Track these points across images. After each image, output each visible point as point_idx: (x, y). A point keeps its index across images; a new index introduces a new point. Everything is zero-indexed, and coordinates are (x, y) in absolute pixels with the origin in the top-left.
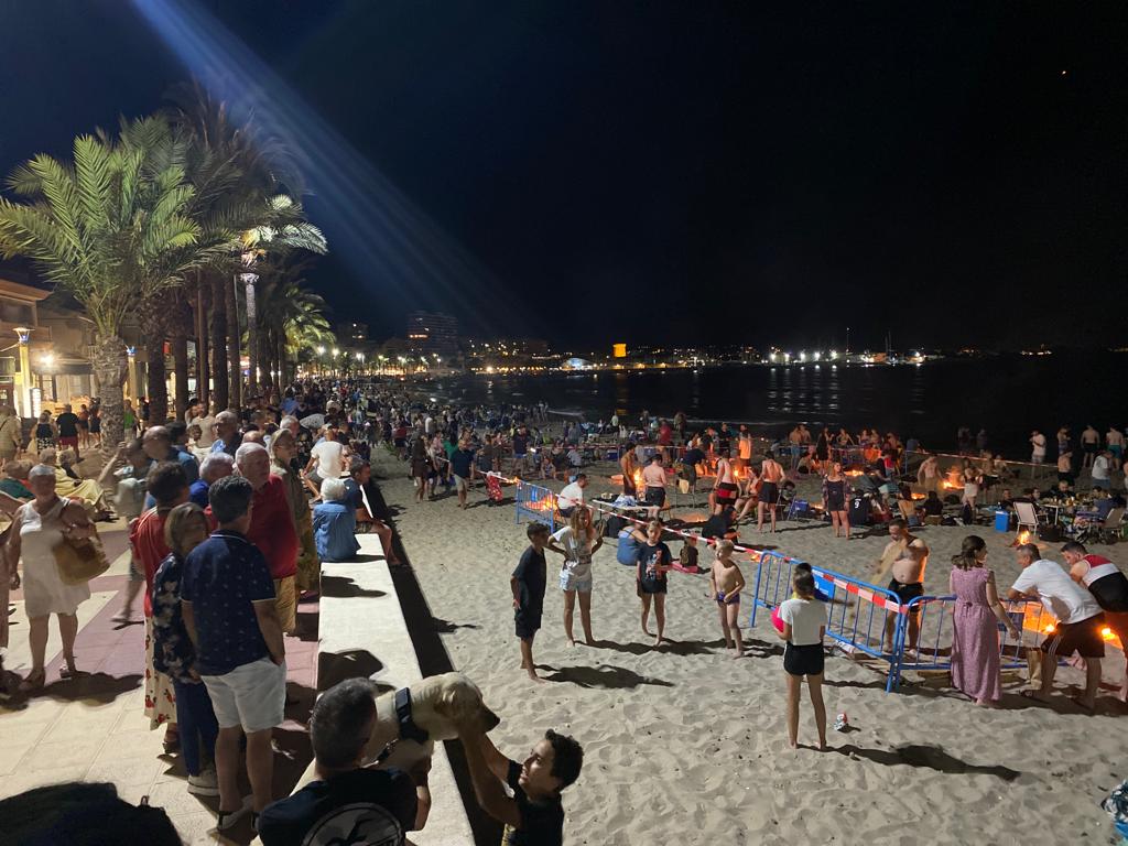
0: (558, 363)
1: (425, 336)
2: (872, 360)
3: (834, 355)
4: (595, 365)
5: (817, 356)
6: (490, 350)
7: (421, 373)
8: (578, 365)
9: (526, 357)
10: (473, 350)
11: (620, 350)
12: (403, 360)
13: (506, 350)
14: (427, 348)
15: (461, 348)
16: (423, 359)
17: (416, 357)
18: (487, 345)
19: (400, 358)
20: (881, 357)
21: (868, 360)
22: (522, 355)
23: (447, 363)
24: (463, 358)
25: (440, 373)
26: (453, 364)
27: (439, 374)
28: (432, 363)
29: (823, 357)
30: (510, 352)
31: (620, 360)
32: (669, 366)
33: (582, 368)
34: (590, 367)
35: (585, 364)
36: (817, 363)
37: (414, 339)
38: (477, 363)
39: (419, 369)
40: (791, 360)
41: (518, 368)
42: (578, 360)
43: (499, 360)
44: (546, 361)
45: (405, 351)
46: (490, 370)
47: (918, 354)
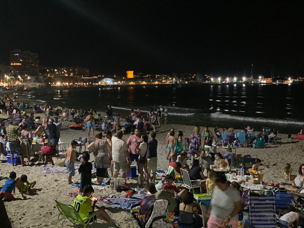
0: (96, 81)
1: (20, 64)
2: (265, 82)
3: (244, 79)
4: (119, 82)
5: (235, 79)
6: (57, 73)
7: (18, 85)
8: (109, 82)
9: (78, 77)
10: (48, 73)
11: (130, 74)
12: (7, 77)
13: (67, 73)
14: (21, 71)
15: (41, 71)
16: (19, 77)
17: (16, 76)
18: (56, 70)
19: (6, 76)
20: (269, 80)
21: (263, 81)
22: (75, 76)
23: (33, 80)
24: (42, 77)
25: (31, 85)
26: (37, 80)
27: (29, 86)
28: (25, 80)
29: (238, 80)
30: (69, 74)
31: (131, 80)
32: (160, 83)
33: (112, 83)
34: (116, 83)
35: (113, 82)
36: (235, 83)
37: (13, 66)
38: (50, 80)
39: (17, 82)
40: (222, 81)
41: (74, 83)
42: (109, 79)
43: (64, 79)
44: (89, 79)
45: (8, 72)
46: (58, 84)
47: (289, 79)
